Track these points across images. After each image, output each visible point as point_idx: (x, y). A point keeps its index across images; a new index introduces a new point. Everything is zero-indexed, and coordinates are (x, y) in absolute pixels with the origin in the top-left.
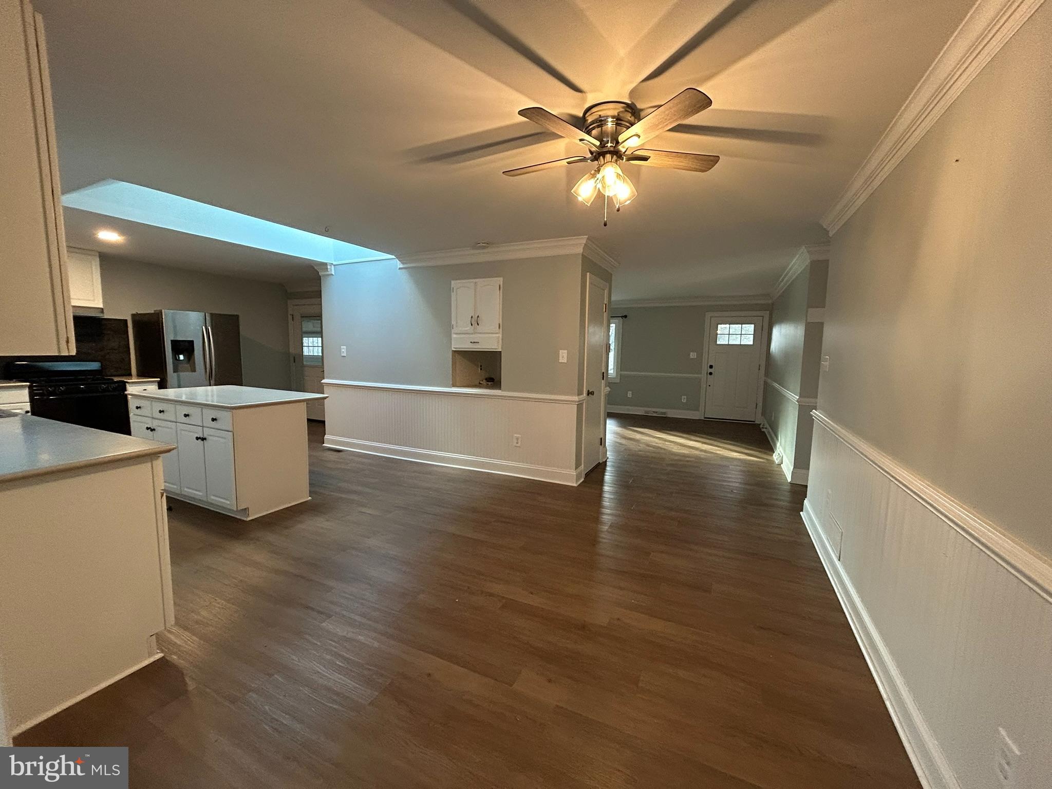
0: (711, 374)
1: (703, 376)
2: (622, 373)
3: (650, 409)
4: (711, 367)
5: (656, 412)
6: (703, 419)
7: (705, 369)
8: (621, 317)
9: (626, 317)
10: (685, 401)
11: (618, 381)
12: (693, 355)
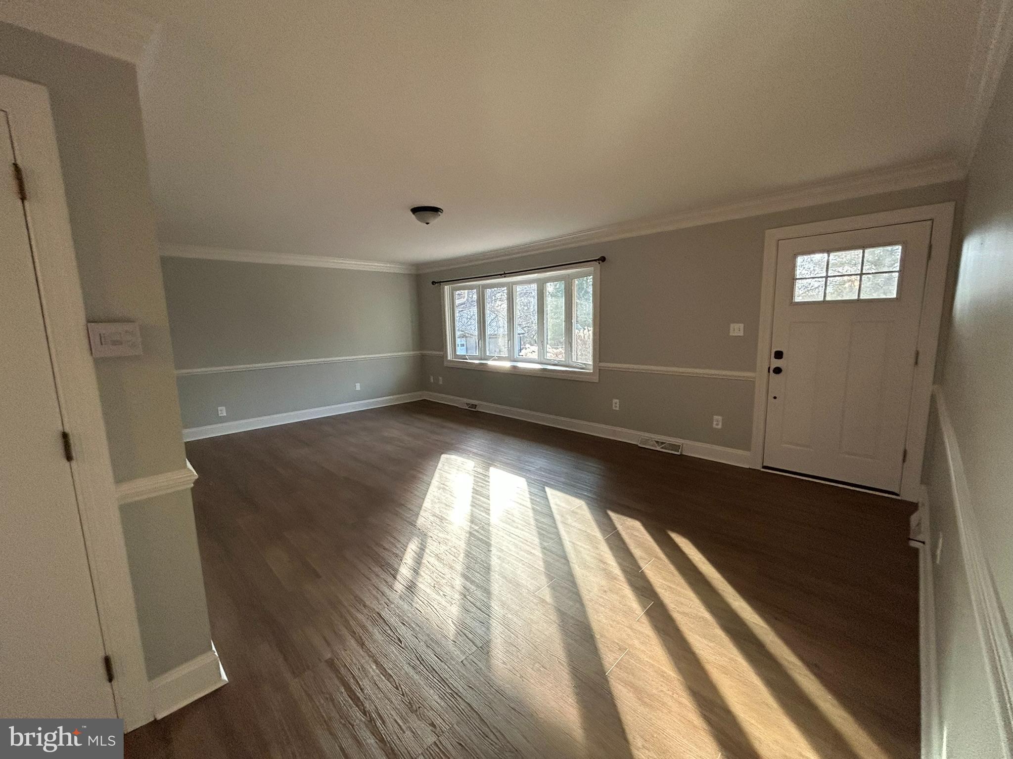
0: (778, 371)
1: (759, 375)
2: (602, 364)
3: (653, 436)
4: (779, 355)
5: (663, 443)
6: (759, 467)
7: (765, 360)
8: (598, 260)
9: (603, 259)
10: (720, 427)
11: (596, 379)
12: (737, 330)
